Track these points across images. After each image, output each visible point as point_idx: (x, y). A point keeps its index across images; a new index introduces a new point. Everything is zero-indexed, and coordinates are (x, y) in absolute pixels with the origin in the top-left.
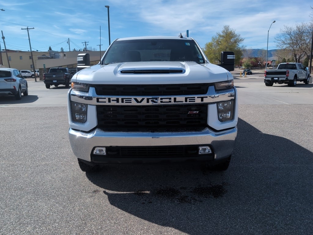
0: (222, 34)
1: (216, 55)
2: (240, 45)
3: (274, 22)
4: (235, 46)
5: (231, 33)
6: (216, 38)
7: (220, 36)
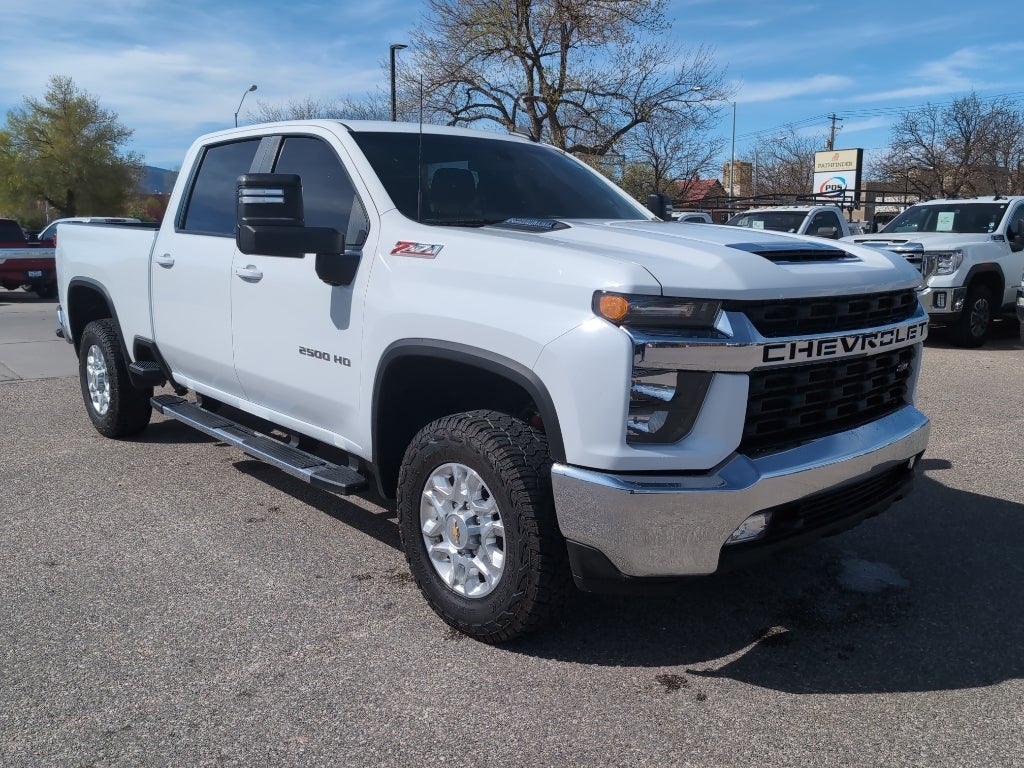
0: (46, 105)
1: (37, 179)
2: (123, 151)
3: (251, 90)
4: (104, 154)
5: (81, 103)
6: (25, 116)
7: (39, 109)
